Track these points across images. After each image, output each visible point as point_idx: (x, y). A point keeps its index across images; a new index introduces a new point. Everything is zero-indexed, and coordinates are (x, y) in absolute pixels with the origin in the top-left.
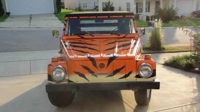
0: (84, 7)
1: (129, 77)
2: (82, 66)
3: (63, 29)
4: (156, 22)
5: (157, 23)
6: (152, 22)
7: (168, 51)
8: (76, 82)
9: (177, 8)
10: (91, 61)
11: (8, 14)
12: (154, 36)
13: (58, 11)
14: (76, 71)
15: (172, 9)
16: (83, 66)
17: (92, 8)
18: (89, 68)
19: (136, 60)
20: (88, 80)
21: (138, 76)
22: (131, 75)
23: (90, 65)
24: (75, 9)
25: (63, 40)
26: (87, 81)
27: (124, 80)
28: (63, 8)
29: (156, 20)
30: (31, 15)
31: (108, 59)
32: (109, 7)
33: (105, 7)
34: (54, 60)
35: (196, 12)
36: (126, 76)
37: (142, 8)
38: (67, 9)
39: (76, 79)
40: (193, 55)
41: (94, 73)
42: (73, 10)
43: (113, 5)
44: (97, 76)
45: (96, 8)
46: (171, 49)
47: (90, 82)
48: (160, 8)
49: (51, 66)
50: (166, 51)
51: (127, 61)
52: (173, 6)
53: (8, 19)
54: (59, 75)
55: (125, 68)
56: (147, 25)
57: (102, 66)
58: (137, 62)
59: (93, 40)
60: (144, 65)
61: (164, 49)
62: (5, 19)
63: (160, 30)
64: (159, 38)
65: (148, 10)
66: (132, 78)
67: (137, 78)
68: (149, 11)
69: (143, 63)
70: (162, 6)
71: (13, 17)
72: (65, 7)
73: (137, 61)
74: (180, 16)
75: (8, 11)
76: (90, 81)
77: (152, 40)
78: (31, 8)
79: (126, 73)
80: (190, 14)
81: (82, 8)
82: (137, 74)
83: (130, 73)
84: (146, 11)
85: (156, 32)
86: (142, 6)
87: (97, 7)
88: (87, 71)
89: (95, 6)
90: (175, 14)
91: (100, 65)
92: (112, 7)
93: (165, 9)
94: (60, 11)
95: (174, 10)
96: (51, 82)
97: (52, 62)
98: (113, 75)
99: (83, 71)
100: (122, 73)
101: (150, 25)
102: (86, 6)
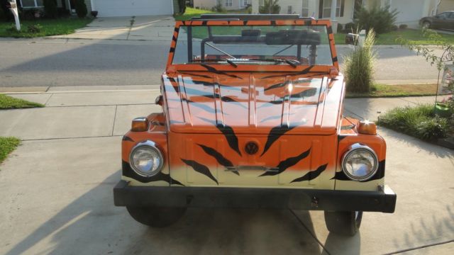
0: (227, 4)
1: (318, 178)
2: (201, 146)
3: (169, 49)
4: (363, 35)
5: (364, 37)
6: (355, 36)
7: (382, 94)
8: (187, 185)
9: (396, 10)
10: (223, 135)
11: (95, 14)
12: (357, 65)
13: (180, 11)
14: (188, 159)
15: (386, 11)
16: (204, 147)
17: (240, 8)
18: (218, 151)
19: (339, 136)
20: (216, 181)
21: (341, 176)
22: (323, 174)
23: (222, 145)
24: (211, 8)
25: (168, 73)
26: (214, 182)
27: (305, 185)
28: (191, 5)
29: (363, 32)
30: (134, 17)
31: (269, 133)
32: (271, 5)
33: (263, 5)
34: (136, 126)
35: (429, 19)
36: (310, 176)
37: (330, 9)
38: (197, 8)
39: (188, 177)
40: (439, 108)
41: (232, 166)
42: (207, 10)
43: (278, 3)
44: (239, 172)
45: (248, 7)
46: (387, 90)
47: (220, 186)
48: (364, 9)
49: (129, 142)
50: (380, 94)
51: (317, 140)
52: (388, 7)
53: (94, 23)
54: (147, 163)
55: (309, 155)
56: (344, 41)
57: (252, 149)
58: (339, 141)
59: (236, 77)
60: (358, 150)
61: (374, 89)
62: (89, 23)
63: (370, 53)
64: (366, 68)
65: (341, 13)
66: (325, 180)
67: (337, 180)
68: (342, 15)
69: (353, 143)
70: (367, 6)
71: (102, 20)
72: (195, 5)
73: (340, 138)
74: (398, 25)
75: (93, 10)
76: (222, 183)
77: (351, 72)
78: (133, 4)
79: (311, 168)
80: (418, 23)
81: (224, 6)
82: (339, 170)
83: (322, 169)
84: (337, 15)
85: (361, 55)
86: (330, 6)
87: (250, 5)
88: (213, 158)
89: (245, 3)
90: (392, 21)
91: (246, 147)
92: (277, 6)
93: (373, 12)
94: (184, 12)
95: (389, 14)
96: (128, 179)
97: (134, 130)
98: (279, 173)
99: (203, 159)
100: (301, 168)
101: (351, 41)
102: (231, 4)
